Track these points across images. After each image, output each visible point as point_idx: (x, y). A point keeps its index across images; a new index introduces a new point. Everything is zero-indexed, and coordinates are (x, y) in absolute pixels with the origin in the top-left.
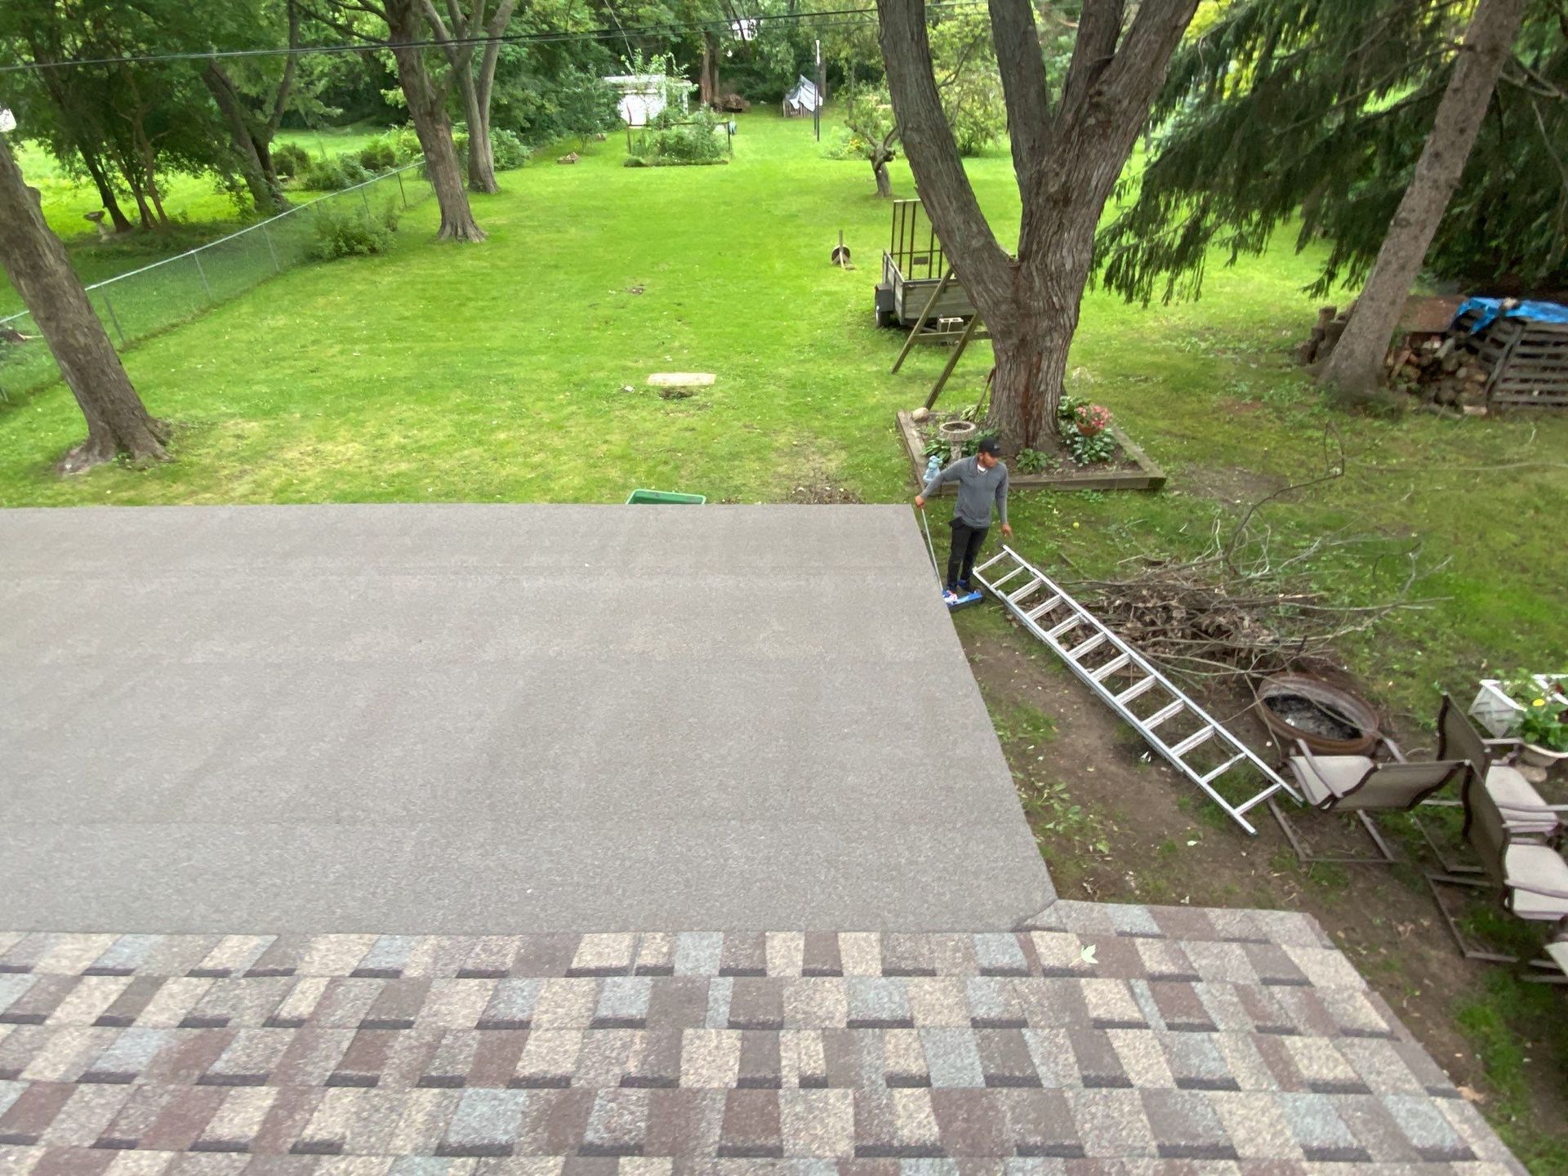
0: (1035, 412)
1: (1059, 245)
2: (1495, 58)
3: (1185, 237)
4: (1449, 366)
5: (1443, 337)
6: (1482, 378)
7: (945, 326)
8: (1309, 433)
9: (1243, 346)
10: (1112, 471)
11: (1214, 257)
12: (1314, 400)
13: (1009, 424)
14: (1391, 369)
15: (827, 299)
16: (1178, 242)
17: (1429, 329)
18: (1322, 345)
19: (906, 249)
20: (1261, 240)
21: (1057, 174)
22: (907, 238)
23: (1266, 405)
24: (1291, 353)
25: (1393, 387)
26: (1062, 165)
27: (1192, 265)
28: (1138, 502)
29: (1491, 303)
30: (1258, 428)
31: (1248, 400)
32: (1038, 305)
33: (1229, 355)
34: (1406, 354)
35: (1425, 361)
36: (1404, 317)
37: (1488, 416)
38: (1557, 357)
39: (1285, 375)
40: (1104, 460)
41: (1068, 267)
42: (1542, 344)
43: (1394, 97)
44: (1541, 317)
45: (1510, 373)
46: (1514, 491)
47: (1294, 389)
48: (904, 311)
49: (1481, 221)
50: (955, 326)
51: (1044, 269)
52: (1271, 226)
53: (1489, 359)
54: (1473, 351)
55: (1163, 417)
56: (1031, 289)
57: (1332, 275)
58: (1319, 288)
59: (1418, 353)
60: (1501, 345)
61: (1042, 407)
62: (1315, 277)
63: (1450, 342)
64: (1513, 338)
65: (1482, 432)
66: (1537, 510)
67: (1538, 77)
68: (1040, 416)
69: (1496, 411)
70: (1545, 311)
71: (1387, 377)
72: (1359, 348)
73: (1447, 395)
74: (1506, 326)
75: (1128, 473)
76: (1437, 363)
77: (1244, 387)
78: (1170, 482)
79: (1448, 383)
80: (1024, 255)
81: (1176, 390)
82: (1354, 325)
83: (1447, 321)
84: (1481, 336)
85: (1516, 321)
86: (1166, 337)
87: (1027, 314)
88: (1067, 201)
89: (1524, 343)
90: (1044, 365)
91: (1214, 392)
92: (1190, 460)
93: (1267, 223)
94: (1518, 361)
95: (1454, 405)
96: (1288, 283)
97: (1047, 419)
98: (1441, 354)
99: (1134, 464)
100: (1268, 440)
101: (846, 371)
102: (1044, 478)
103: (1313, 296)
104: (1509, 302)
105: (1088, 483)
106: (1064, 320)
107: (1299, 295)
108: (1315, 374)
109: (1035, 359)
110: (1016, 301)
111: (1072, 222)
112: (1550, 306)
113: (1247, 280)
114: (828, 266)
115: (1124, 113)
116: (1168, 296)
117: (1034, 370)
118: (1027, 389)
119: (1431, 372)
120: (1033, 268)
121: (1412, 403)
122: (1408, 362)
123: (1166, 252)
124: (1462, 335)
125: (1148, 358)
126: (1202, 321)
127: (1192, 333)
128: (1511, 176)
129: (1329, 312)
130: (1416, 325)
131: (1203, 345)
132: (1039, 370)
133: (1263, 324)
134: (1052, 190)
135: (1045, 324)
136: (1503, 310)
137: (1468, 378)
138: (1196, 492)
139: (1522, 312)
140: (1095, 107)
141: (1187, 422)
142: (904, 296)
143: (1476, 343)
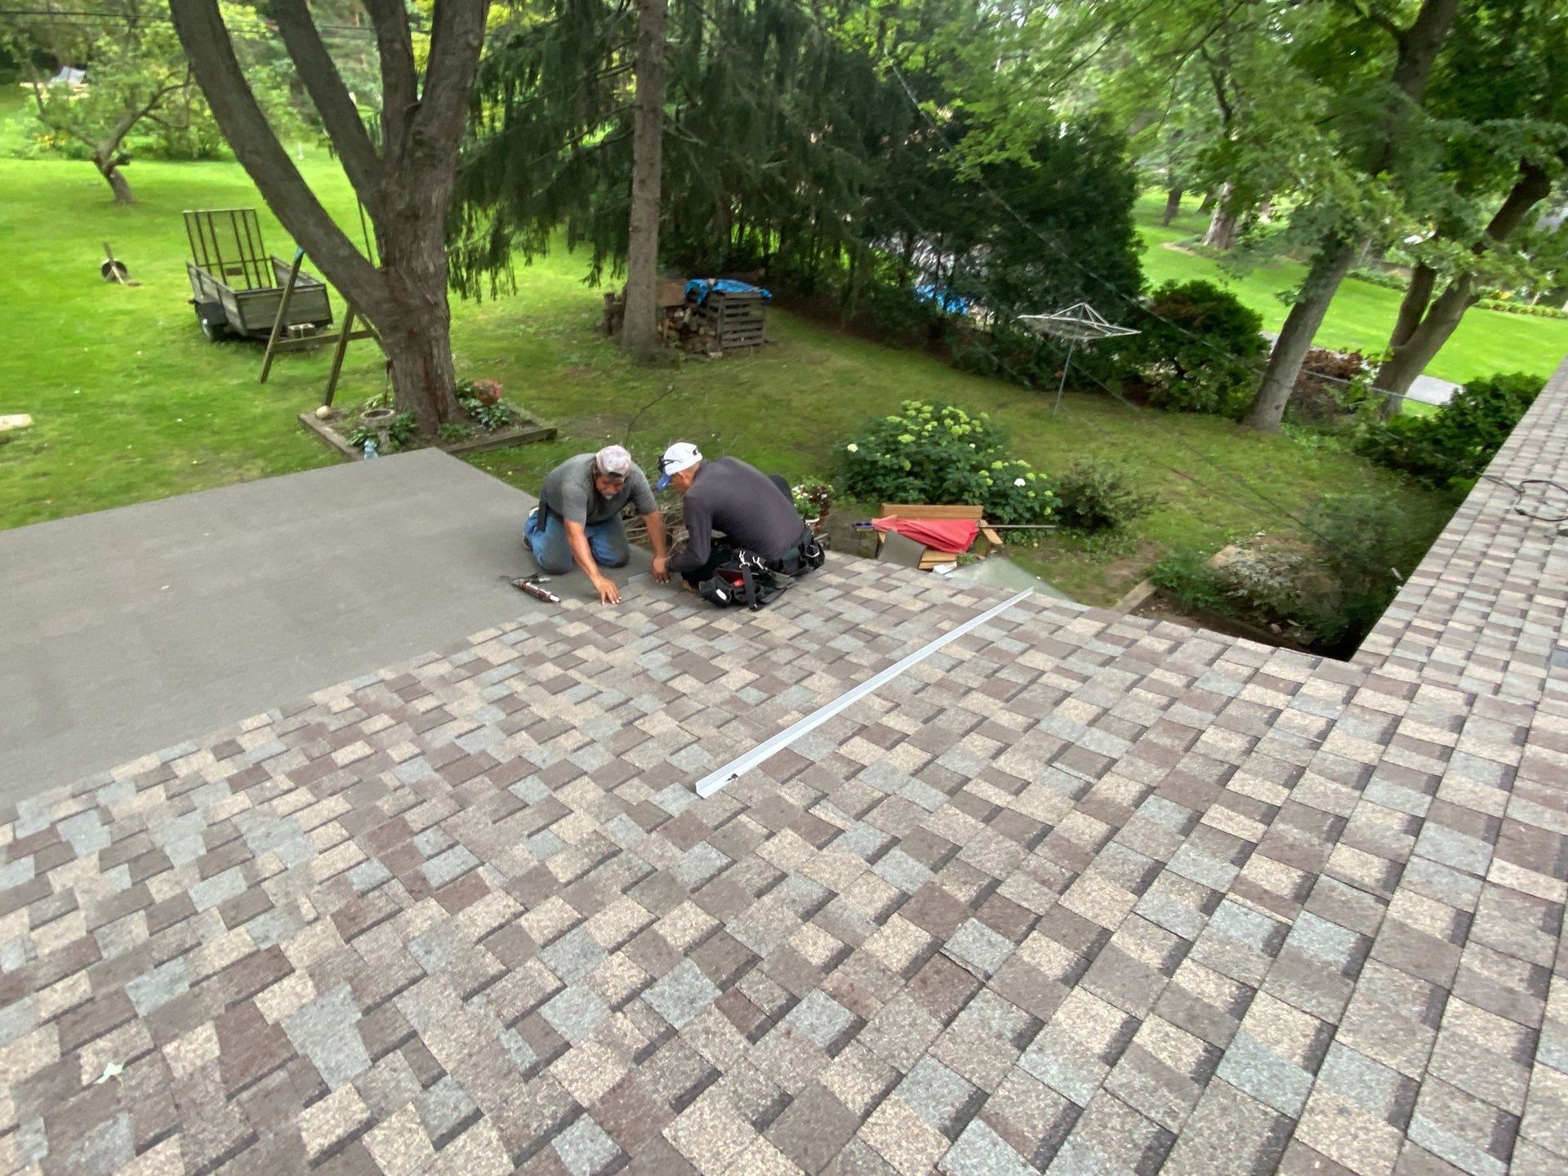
0: (439, 393)
1: (420, 252)
2: (656, 117)
3: (493, 243)
4: (694, 328)
5: (684, 308)
6: (712, 333)
7: (297, 333)
8: (631, 384)
9: (560, 328)
10: (517, 430)
11: (517, 259)
12: (623, 362)
13: (420, 405)
14: (661, 333)
15: (127, 319)
16: (488, 246)
17: (674, 303)
18: (614, 321)
19: (213, 260)
20: (543, 243)
21: (400, 195)
22: (210, 249)
23: (596, 369)
24: (596, 329)
25: (667, 346)
26: (403, 187)
27: (503, 265)
28: (545, 448)
29: (702, 283)
30: (597, 386)
31: (582, 368)
32: (415, 302)
33: (553, 336)
34: (667, 322)
35: (679, 326)
36: (659, 296)
37: (723, 358)
38: (746, 314)
39: (598, 346)
40: (505, 423)
41: (432, 269)
42: (736, 307)
43: (599, 136)
44: (730, 290)
45: (727, 328)
46: (752, 400)
47: (607, 355)
48: (243, 322)
49: (677, 227)
50: (307, 332)
51: (411, 272)
52: (547, 233)
53: (712, 321)
54: (703, 316)
55: (530, 387)
56: (405, 290)
57: (599, 269)
58: (593, 280)
59: (673, 320)
60: (716, 310)
61: (443, 388)
62: (587, 271)
63: (688, 311)
64: (721, 304)
65: (725, 368)
66: (767, 409)
67: (681, 126)
68: (444, 395)
69: (727, 353)
70: (731, 285)
71: (661, 339)
72: (639, 321)
73: (699, 347)
74: (714, 297)
75: (528, 430)
76: (686, 326)
77: (574, 358)
78: (560, 432)
79: (696, 339)
80: (386, 261)
81: (528, 366)
82: (631, 304)
83: (681, 298)
84: (704, 304)
85: (719, 293)
86: (500, 326)
87: (408, 311)
88: (416, 217)
89: (728, 307)
90: (435, 351)
91: (556, 364)
92: (564, 415)
93: (543, 230)
94: (727, 320)
95: (704, 353)
96: (569, 277)
97: (451, 398)
98: (686, 319)
99: (529, 423)
100: (608, 394)
101: (203, 388)
102: (468, 444)
103: (591, 286)
104: (712, 281)
105: (504, 441)
106: (439, 313)
107: (580, 285)
108: (618, 342)
109: (426, 348)
110: (394, 300)
111: (425, 234)
112: (733, 282)
113: (539, 276)
114: (98, 283)
115: (443, 149)
116: (494, 291)
117: (428, 358)
118: (427, 374)
119: (685, 333)
120: (401, 272)
121: (682, 356)
122: (670, 328)
123: (482, 255)
124: (693, 305)
125: (494, 345)
126: (520, 312)
127: (518, 322)
128: (685, 194)
129: (610, 297)
130: (666, 301)
131: (531, 330)
132: (432, 355)
133: (566, 310)
134: (402, 207)
135: (426, 318)
136: (710, 287)
137: (706, 334)
138: (579, 435)
139: (720, 287)
140: (419, 143)
141: (549, 388)
142: (239, 307)
143: (703, 311)
